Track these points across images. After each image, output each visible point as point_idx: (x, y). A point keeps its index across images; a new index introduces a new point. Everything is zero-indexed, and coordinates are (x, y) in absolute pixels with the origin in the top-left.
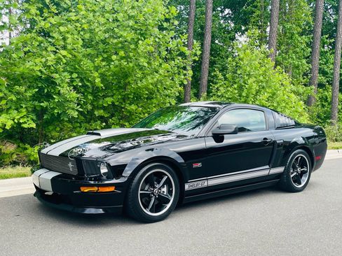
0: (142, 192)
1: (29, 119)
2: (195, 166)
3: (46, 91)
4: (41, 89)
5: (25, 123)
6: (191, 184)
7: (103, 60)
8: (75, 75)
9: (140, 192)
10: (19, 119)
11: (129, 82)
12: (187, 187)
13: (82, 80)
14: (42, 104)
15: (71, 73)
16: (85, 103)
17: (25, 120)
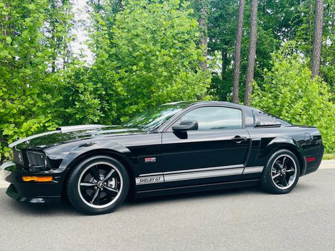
0: (82, 184)
1: (54, 123)
2: (147, 160)
3: (71, 98)
4: (66, 97)
5: (50, 126)
6: (144, 178)
7: (126, 72)
8: (99, 85)
9: (80, 184)
10: (45, 123)
11: (152, 91)
12: (138, 181)
13: (106, 90)
14: (67, 110)
15: (95, 83)
16: (110, 110)
17: (50, 124)
